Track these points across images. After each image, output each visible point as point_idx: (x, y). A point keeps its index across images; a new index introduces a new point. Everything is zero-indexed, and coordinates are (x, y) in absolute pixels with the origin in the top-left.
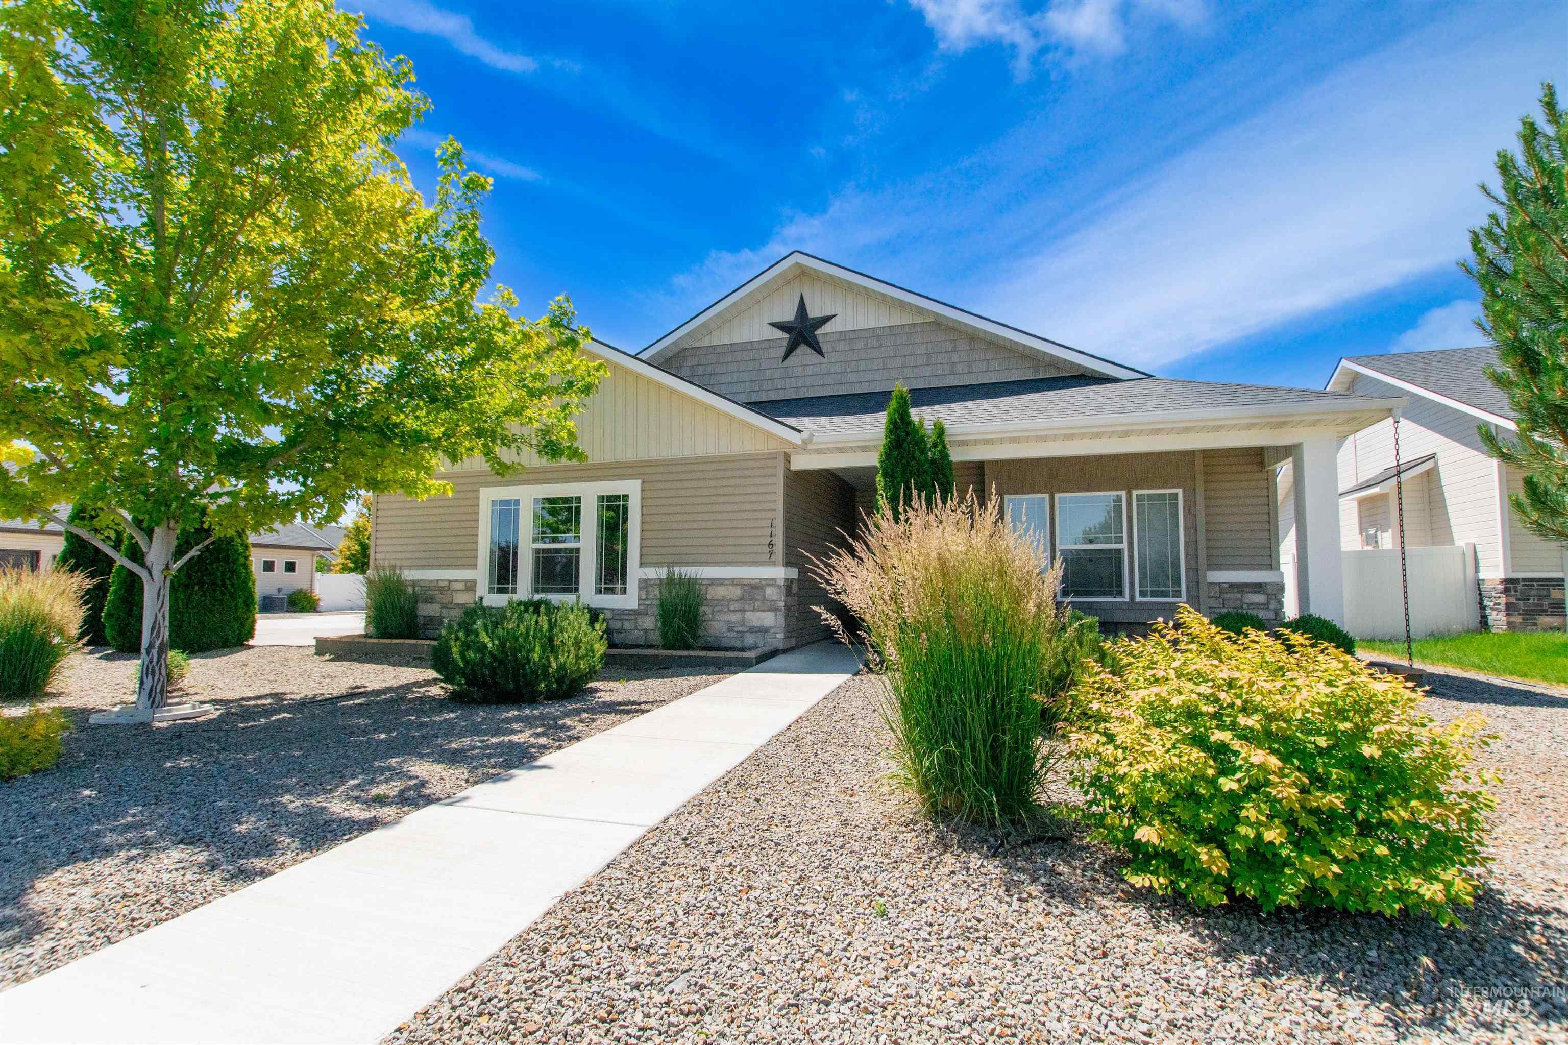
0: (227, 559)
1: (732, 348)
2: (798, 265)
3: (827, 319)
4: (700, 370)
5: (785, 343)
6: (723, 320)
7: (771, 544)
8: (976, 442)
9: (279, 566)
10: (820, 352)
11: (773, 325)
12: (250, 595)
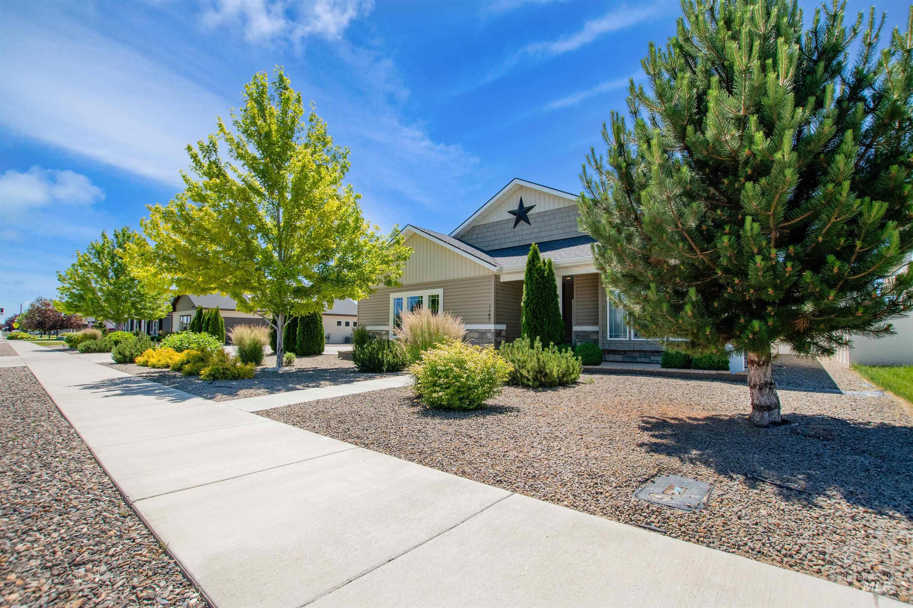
0: (314, 323)
1: (493, 224)
2: (517, 184)
3: (531, 208)
4: (480, 236)
5: (514, 220)
6: (489, 212)
7: (489, 315)
8: (567, 267)
9: (343, 324)
10: (529, 223)
11: (510, 212)
12: (322, 336)
